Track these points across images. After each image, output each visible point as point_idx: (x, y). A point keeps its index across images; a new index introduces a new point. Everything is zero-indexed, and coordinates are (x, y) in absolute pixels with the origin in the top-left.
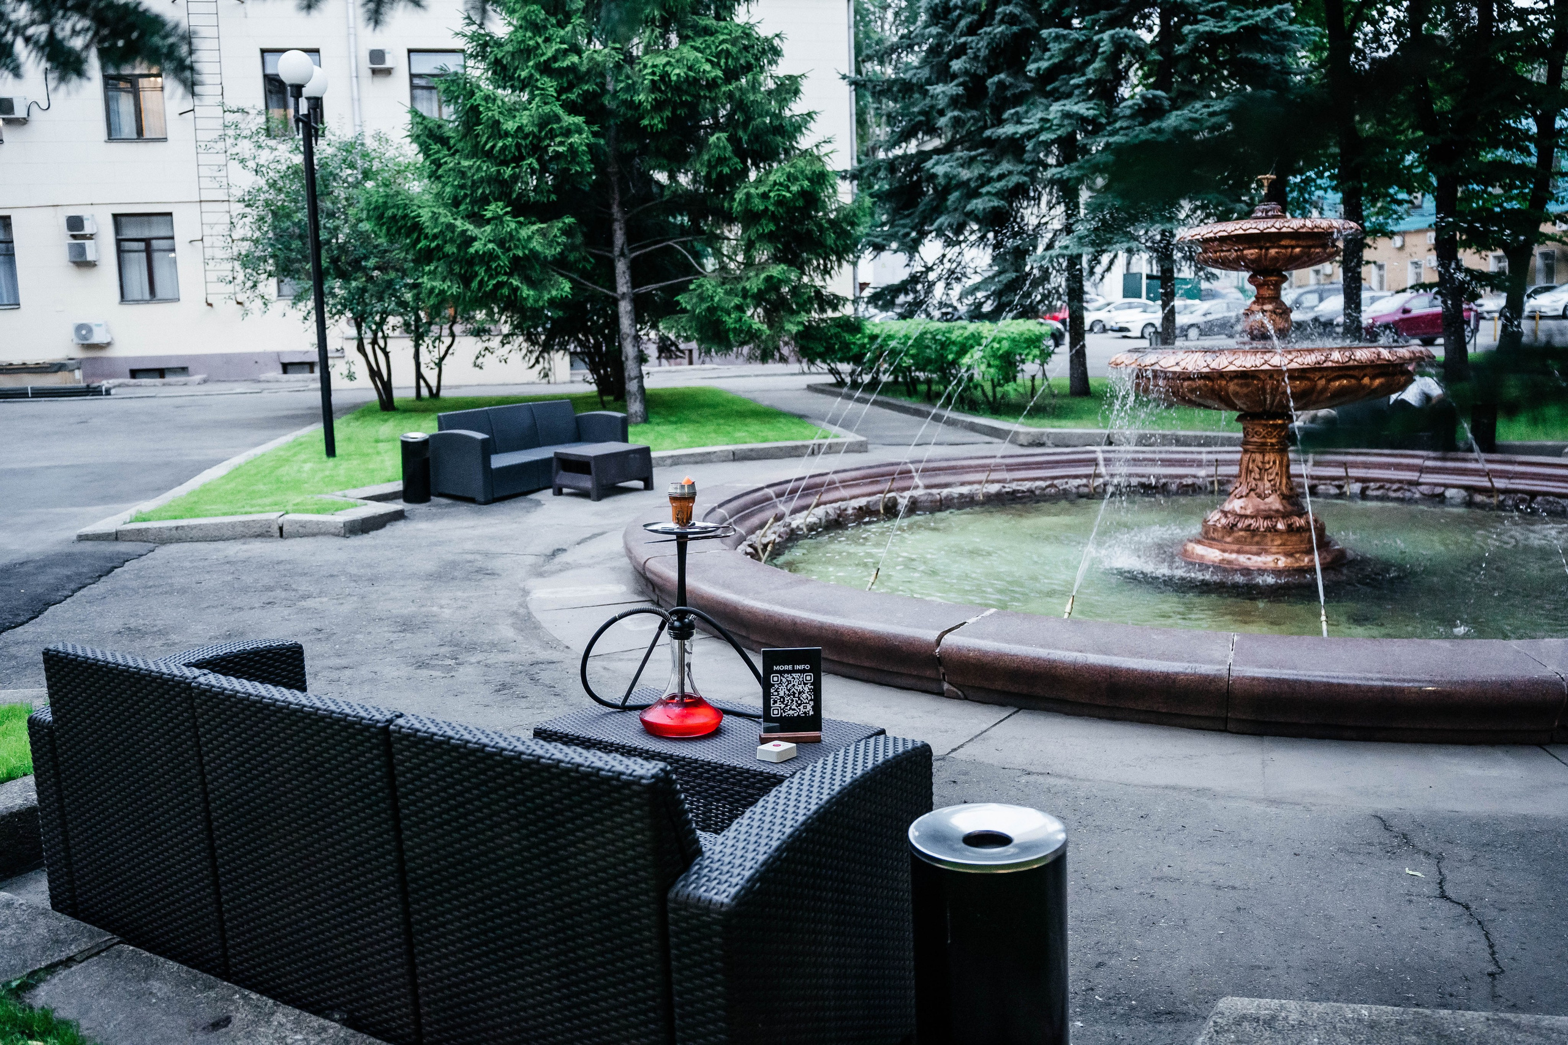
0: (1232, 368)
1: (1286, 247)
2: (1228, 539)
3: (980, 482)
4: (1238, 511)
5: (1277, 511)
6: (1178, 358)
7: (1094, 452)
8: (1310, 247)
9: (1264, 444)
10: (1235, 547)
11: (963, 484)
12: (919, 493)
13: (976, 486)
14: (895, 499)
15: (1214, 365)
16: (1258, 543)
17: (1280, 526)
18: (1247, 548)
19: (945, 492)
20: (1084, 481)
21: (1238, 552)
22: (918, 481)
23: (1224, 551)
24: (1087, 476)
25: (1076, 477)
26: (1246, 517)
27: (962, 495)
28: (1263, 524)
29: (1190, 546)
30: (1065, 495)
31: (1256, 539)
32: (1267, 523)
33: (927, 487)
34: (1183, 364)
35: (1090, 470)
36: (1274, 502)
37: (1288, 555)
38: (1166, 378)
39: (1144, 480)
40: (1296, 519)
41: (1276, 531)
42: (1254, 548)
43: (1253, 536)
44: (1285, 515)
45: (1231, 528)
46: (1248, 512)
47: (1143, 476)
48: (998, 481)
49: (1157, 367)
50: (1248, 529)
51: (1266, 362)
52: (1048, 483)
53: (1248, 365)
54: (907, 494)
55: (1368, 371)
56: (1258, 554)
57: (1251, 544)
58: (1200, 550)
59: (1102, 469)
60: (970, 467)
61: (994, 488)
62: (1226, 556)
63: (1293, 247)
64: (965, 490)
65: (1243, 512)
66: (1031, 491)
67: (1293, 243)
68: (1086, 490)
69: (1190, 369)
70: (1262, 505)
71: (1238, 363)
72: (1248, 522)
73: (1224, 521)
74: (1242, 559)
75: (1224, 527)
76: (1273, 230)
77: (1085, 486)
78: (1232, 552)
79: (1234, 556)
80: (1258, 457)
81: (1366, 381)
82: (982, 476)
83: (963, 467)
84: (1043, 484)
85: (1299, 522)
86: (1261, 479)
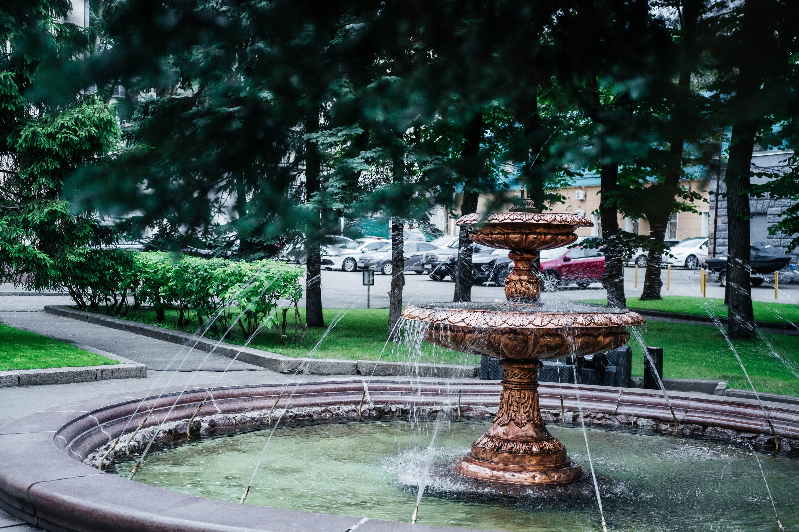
0: (505, 326)
1: (541, 234)
2: (495, 460)
3: (269, 408)
4: (501, 435)
5: (532, 437)
6: (464, 316)
7: (360, 382)
8: (558, 235)
9: (520, 383)
10: (501, 466)
11: (253, 409)
12: (218, 417)
13: (265, 411)
14: (199, 423)
15: (491, 323)
16: (518, 463)
17: (535, 449)
18: (511, 467)
19: (239, 416)
20: (353, 407)
21: (504, 470)
22: (216, 407)
23: (493, 469)
24: (357, 403)
25: (347, 403)
26: (508, 441)
27: (253, 419)
28: (523, 447)
29: (465, 465)
30: (338, 419)
31: (517, 459)
32: (525, 447)
33: (224, 412)
34: (467, 321)
35: (358, 398)
36: (529, 430)
37: (543, 472)
38: (452, 331)
39: (401, 407)
40: (546, 443)
41: (532, 453)
42: (516, 467)
43: (514, 457)
44: (537, 440)
45: (497, 450)
46: (510, 437)
47: (400, 403)
48: (283, 407)
49: (446, 322)
50: (510, 451)
51: (530, 323)
52: (323, 408)
53: (518, 324)
54: (207, 418)
55: (601, 331)
56: (520, 472)
57: (513, 463)
58: (473, 468)
59: (368, 397)
60: (259, 394)
61: (280, 413)
62: (495, 473)
63: (546, 234)
64: (256, 414)
65: (505, 437)
66: (310, 416)
67: (546, 231)
68: (355, 415)
69: (473, 325)
70: (520, 431)
71: (510, 322)
72: (509, 446)
73: (490, 444)
74: (508, 475)
75: (491, 449)
76: (533, 221)
77: (354, 411)
78: (499, 470)
79: (501, 473)
80: (517, 394)
81: (601, 338)
82: (272, 402)
83: (253, 395)
84: (319, 409)
85: (548, 446)
86: (519, 411)
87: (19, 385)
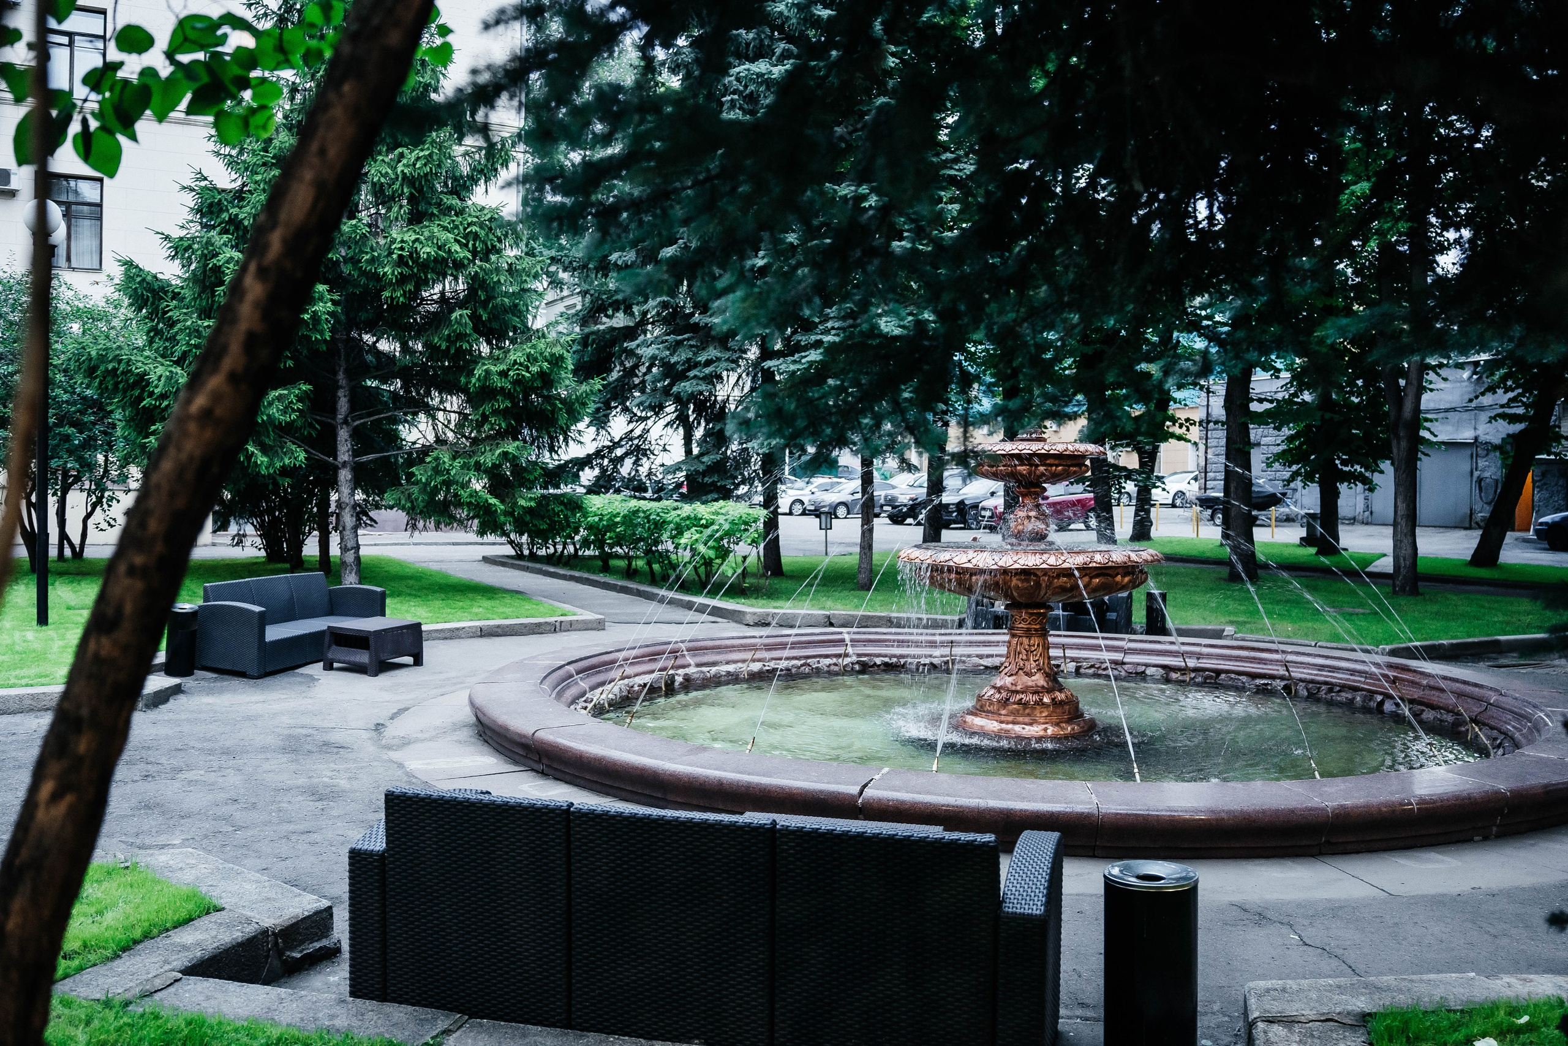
0: (1016, 566)
1: (1051, 465)
2: (1003, 712)
3: (744, 661)
4: (1009, 686)
5: (1043, 687)
6: (970, 557)
7: (841, 633)
8: (1069, 466)
9: (1029, 630)
10: (1010, 719)
11: (728, 663)
12: (692, 670)
13: (740, 665)
14: (673, 676)
15: (1001, 563)
16: (1029, 715)
17: (1046, 700)
18: (1021, 719)
19: (714, 670)
20: (834, 660)
21: (1014, 723)
22: (689, 660)
23: (1002, 722)
24: (838, 656)
25: (827, 656)
26: (1017, 692)
27: (728, 673)
28: (1032, 698)
29: (969, 719)
30: (818, 672)
31: (1027, 711)
32: (1036, 697)
33: (698, 665)
34: (974, 561)
35: (840, 650)
36: (1039, 680)
37: (1057, 724)
38: (957, 573)
39: (887, 660)
40: (1058, 693)
41: (1043, 704)
42: (1027, 719)
43: (1024, 709)
44: (1049, 691)
45: (1005, 703)
46: (1019, 688)
47: (886, 656)
48: (759, 660)
49: (951, 563)
50: (1019, 702)
51: (1044, 562)
52: (802, 662)
53: (1030, 564)
54: (681, 671)
55: (1120, 571)
56: (1031, 724)
57: (1023, 715)
58: (978, 721)
59: (850, 650)
60: (733, 647)
61: (756, 667)
62: (1004, 726)
63: (1057, 466)
64: (731, 668)
65: (1014, 688)
66: (788, 670)
67: (1056, 462)
68: (836, 668)
69: (981, 566)
70: (1029, 681)
71: (1022, 562)
72: (1018, 697)
73: (997, 696)
74: (1017, 728)
75: (999, 701)
76: (1043, 451)
77: (835, 664)
78: (1008, 723)
79: (1010, 726)
80: (1025, 641)
81: (1119, 578)
82: (748, 655)
83: (727, 647)
84: (798, 663)
85: (1060, 696)
86: (1028, 660)
87: (481, 636)
